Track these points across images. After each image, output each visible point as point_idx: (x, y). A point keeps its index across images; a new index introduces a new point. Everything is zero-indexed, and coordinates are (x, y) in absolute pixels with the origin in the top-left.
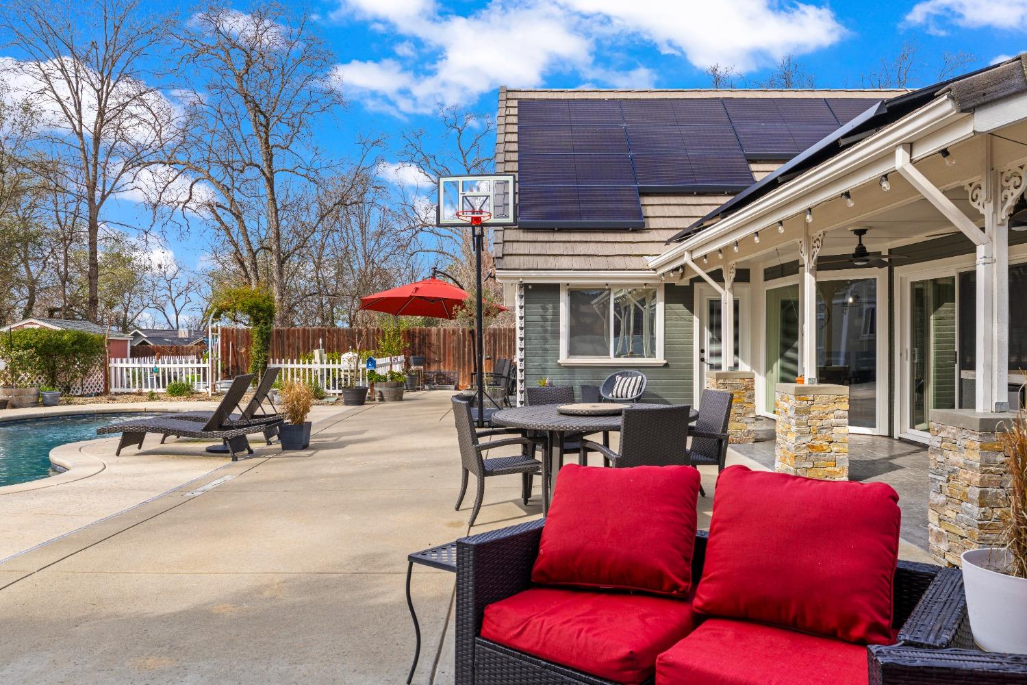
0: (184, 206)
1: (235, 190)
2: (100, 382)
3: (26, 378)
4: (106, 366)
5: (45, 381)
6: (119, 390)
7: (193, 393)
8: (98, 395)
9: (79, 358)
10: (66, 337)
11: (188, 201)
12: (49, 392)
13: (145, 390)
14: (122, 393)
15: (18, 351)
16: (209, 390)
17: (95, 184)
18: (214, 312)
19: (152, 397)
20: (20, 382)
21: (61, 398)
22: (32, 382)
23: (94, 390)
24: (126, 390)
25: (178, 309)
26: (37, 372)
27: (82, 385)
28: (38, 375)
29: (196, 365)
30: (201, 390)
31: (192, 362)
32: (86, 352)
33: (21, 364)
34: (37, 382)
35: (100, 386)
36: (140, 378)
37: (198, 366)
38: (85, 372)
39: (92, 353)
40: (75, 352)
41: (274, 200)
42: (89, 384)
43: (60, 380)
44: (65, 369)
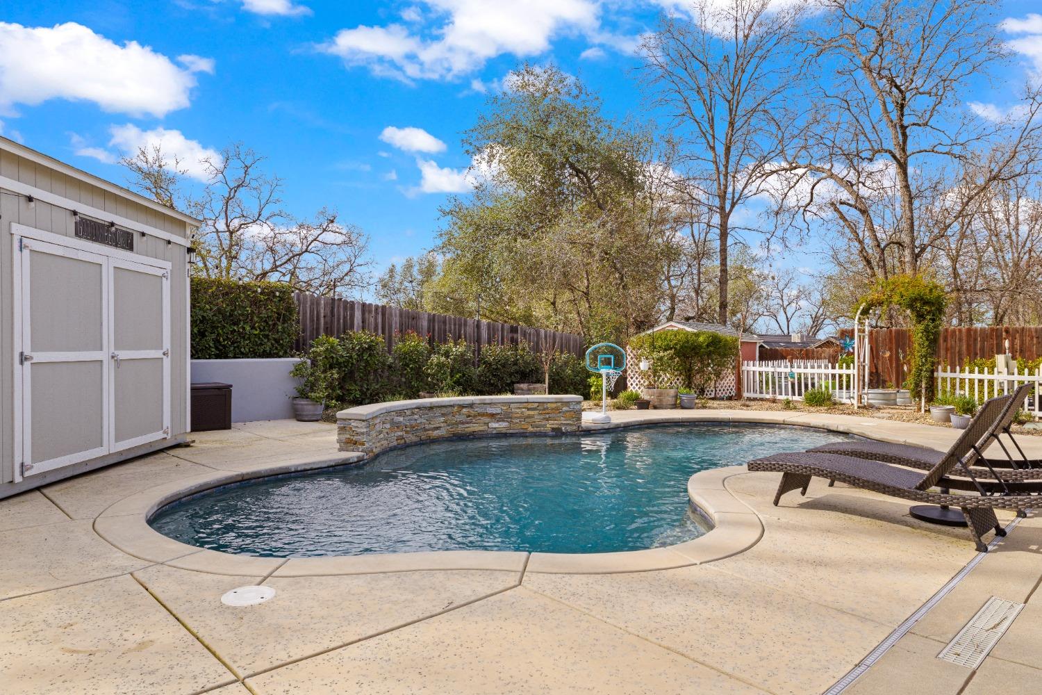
0: (805, 210)
1: (861, 185)
2: (731, 386)
3: (666, 379)
4: (739, 371)
5: (682, 382)
6: (752, 395)
7: (835, 404)
8: (730, 398)
9: (712, 360)
10: (701, 339)
11: (809, 204)
12: (687, 394)
13: (779, 397)
14: (755, 399)
15: (659, 352)
16: (855, 402)
17: (725, 192)
18: (861, 308)
19: (788, 405)
20: (661, 383)
21: (697, 401)
22: (671, 383)
23: (726, 393)
24: (758, 396)
25: (789, 316)
26: (676, 373)
27: (715, 387)
28: (676, 376)
29: (830, 371)
30: (844, 401)
31: (826, 367)
32: (719, 355)
33: (662, 365)
34: (676, 383)
35: (731, 389)
36: (774, 383)
37: (834, 371)
38: (718, 375)
39: (725, 355)
40: (709, 354)
41: (907, 187)
42: (722, 387)
43: (695, 382)
44: (701, 371)
